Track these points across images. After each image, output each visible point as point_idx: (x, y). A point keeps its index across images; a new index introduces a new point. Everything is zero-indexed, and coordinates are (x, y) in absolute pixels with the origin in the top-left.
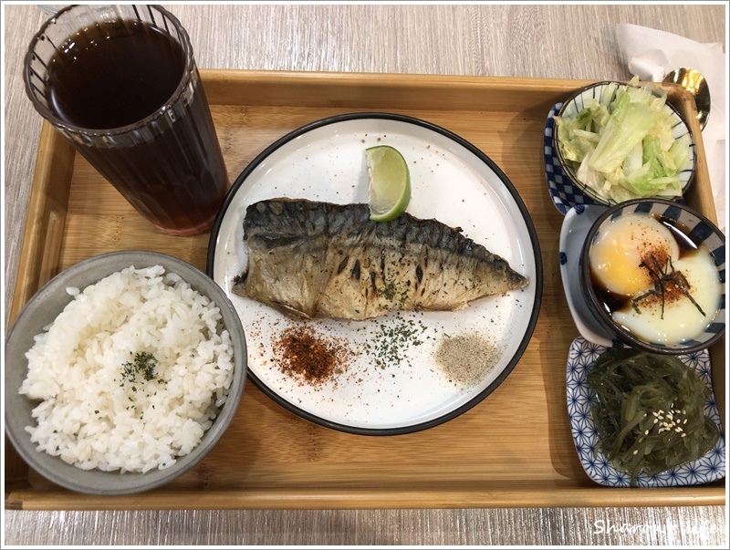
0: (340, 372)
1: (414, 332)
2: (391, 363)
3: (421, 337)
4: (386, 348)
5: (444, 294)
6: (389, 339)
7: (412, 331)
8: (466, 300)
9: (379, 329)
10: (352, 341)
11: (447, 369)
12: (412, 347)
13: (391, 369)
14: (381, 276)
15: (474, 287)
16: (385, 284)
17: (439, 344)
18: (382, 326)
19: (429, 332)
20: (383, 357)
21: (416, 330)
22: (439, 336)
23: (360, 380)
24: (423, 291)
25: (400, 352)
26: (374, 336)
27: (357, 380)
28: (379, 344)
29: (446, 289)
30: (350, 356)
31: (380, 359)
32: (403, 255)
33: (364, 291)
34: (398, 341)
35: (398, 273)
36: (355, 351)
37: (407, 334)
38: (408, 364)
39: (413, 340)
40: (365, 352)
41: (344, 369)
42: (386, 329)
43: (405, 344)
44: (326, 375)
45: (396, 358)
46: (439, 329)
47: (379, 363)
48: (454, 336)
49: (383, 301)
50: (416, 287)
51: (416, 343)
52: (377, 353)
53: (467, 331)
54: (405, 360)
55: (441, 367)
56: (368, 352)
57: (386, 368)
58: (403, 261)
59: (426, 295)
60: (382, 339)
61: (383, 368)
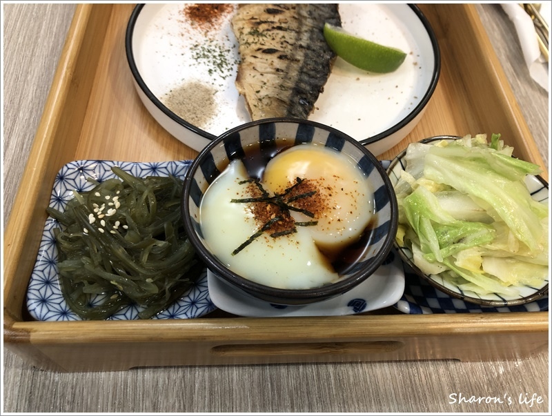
0: (192, 24)
1: (221, 70)
2: (195, 54)
3: (215, 75)
4: (209, 51)
5: (252, 75)
6: (216, 54)
7: (223, 69)
9: (227, 48)
10: (217, 32)
11: (183, 90)
12: (208, 68)
13: (189, 54)
14: (270, 28)
16: (264, 31)
17: (208, 86)
18: (229, 51)
19: (221, 81)
20: (201, 49)
21: (222, 72)
22: (216, 87)
23: (182, 35)
24: (255, 57)
25: (202, 60)
26: (221, 45)
27: (184, 33)
28: (213, 48)
29: (258, 75)
30: (205, 31)
31: (199, 47)
33: (255, 17)
34: (214, 59)
35: (273, 39)
36: (209, 33)
37: (220, 65)
38: (191, 64)
39: (213, 70)
40: (207, 39)
41: (194, 26)
42: (226, 53)
43: (211, 64)
44: (190, 17)
45: (198, 57)
46: (222, 88)
47: (196, 46)
48: (214, 98)
49: (247, 30)
50: (259, 49)
51: (210, 71)
52: (206, 47)
53: (219, 108)
54: (196, 63)
55: (186, 85)
56: (207, 41)
57: (191, 51)
58: (285, 44)
59: (253, 60)
60: (217, 50)
61: (191, 49)
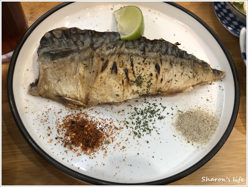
0: (108, 143)
1: (158, 111)
2: (145, 133)
3: (163, 114)
4: (140, 123)
5: (175, 82)
6: (141, 117)
7: (156, 110)
8: (190, 84)
9: (133, 111)
10: (115, 120)
11: (185, 134)
12: (158, 121)
13: (146, 137)
14: (132, 72)
15: (194, 77)
16: (135, 76)
17: (176, 117)
18: (135, 108)
19: (168, 110)
20: (139, 129)
21: (159, 110)
22: (175, 112)
23: (124, 147)
24: (162, 80)
25: (150, 125)
26: (130, 115)
27: (121, 147)
28: (134, 121)
29: (176, 78)
30: (115, 130)
31: (136, 131)
32: (145, 59)
33: (121, 82)
34: (147, 117)
35: (143, 69)
36: (118, 126)
37: (153, 112)
38: (156, 133)
39: (158, 116)
40: (125, 127)
41: (111, 141)
42: (138, 110)
43: (153, 119)
44: (98, 146)
45: (148, 129)
46: (174, 107)
47: (136, 134)
48: (185, 111)
49: (135, 88)
50: (157, 77)
51: (161, 118)
52: (134, 126)
53: (193, 107)
54: (154, 130)
55: (180, 132)
56: (127, 127)
57: (142, 137)
58: (145, 62)
59: (164, 82)
60: (136, 117)
61: (139, 137)
